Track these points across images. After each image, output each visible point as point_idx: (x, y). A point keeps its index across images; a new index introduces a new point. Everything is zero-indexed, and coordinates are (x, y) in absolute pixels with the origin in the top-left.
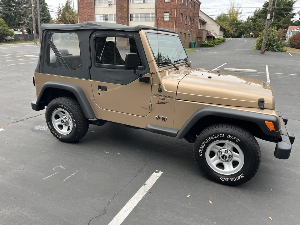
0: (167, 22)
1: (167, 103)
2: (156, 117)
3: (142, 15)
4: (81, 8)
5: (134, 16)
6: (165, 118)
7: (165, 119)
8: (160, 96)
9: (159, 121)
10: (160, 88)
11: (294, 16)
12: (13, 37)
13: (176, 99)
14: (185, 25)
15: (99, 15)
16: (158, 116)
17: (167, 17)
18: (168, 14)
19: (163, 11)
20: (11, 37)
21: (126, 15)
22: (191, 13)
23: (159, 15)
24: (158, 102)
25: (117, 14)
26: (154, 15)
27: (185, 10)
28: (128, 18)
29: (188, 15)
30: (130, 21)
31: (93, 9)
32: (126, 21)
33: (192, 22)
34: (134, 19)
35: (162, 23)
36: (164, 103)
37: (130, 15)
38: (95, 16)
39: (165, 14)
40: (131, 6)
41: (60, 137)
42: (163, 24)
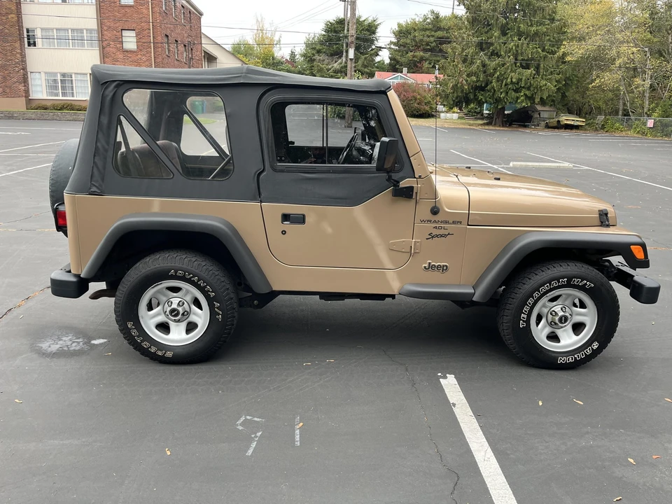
0: (131, 52)
1: (449, 234)
2: (425, 267)
3: (62, 34)
5: (38, 33)
6: (443, 266)
7: (445, 268)
8: (435, 222)
9: (430, 273)
10: (435, 207)
11: (380, 53)
13: (468, 225)
14: (176, 62)
16: (430, 263)
17: (130, 41)
18: (133, 34)
19: (117, 25)
21: (15, 30)
22: (186, 35)
23: (109, 35)
24: (429, 235)
26: (95, 35)
27: (172, 26)
28: (21, 39)
29: (179, 40)
30: (29, 45)
32: (17, 45)
33: (190, 56)
34: (39, 42)
35: (118, 53)
36: (442, 236)
37: (28, 31)
39: (125, 33)
40: (27, 9)
41: (169, 354)
42: (121, 56)
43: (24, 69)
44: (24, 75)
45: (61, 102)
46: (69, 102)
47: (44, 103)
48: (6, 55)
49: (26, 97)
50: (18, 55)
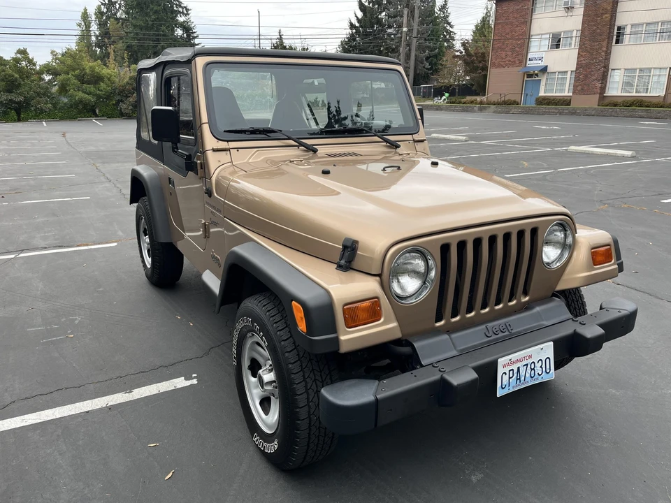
1: (217, 223)
3: (652, 27)
4: (500, 23)
5: (628, 30)
8: (211, 205)
10: (211, 189)
12: (367, 94)
13: (224, 216)
15: (539, 35)
20: (363, 93)
21: (606, 29)
24: (210, 219)
25: (583, 30)
28: (610, 38)
30: (617, 42)
31: (527, 23)
32: (605, 44)
34: (626, 39)
37: (619, 28)
38: (529, 39)
40: (624, 6)
43: (606, 67)
44: (604, 72)
45: (632, 98)
46: (641, 98)
47: (615, 100)
48: (592, 54)
49: (600, 94)
50: (603, 54)
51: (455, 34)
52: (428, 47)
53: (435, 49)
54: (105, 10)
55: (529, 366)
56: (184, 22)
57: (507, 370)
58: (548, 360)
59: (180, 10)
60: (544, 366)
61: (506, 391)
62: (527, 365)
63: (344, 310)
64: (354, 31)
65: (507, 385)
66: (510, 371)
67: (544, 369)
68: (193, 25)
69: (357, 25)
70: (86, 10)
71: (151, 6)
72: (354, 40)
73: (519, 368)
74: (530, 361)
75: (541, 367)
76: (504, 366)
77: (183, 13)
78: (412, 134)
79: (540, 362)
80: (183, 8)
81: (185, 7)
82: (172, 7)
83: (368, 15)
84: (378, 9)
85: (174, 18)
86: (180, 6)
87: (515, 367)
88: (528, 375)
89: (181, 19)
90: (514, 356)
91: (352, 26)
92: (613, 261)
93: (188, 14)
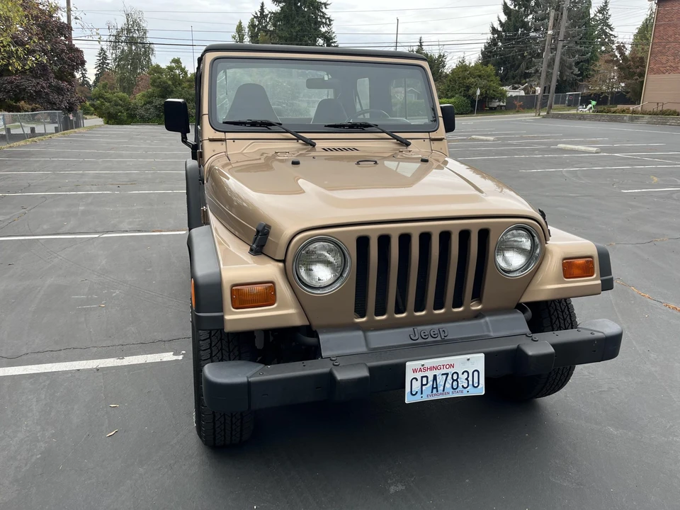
12: (504, 102)
51: (615, 37)
52: (578, 51)
53: (587, 54)
54: (257, 23)
55: (450, 376)
56: (326, 32)
57: (419, 375)
58: (476, 374)
59: (324, 20)
60: (470, 379)
61: (417, 399)
62: (447, 374)
63: (232, 291)
64: (496, 36)
65: (419, 392)
66: (422, 377)
67: (471, 383)
68: (334, 35)
69: (500, 29)
70: (240, 23)
71: (297, 18)
72: (495, 44)
73: (435, 377)
74: (451, 371)
75: (467, 379)
76: (415, 371)
77: (326, 24)
78: (429, 132)
79: (466, 374)
80: (326, 19)
81: (329, 18)
82: (316, 18)
83: (513, 19)
84: (525, 11)
85: (317, 29)
86: (324, 17)
87: (430, 374)
88: (448, 385)
89: (323, 29)
90: (428, 363)
91: (494, 30)
92: (595, 276)
93: (330, 25)
